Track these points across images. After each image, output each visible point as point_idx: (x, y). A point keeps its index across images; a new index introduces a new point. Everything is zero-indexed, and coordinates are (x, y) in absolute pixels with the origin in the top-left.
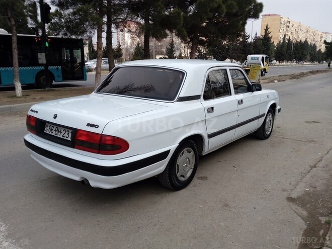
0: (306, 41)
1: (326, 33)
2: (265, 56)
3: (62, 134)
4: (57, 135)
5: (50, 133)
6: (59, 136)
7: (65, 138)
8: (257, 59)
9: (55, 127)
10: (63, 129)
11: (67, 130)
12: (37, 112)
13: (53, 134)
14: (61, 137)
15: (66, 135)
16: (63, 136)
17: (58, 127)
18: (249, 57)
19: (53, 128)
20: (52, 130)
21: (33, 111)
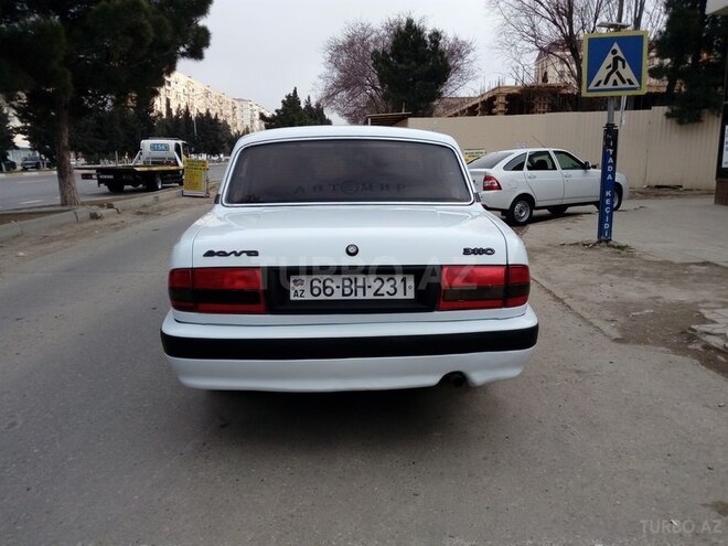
0: (208, 114)
1: (239, 100)
2: (180, 142)
3: (370, 291)
4: (352, 297)
5: (323, 297)
6: (360, 297)
7: (387, 297)
8: (163, 147)
9: (337, 278)
10: (371, 277)
12: (255, 253)
13: (337, 296)
14: (370, 297)
15: (387, 289)
16: (376, 295)
17: (352, 277)
18: (146, 144)
19: (328, 283)
20: (325, 288)
21: (223, 254)
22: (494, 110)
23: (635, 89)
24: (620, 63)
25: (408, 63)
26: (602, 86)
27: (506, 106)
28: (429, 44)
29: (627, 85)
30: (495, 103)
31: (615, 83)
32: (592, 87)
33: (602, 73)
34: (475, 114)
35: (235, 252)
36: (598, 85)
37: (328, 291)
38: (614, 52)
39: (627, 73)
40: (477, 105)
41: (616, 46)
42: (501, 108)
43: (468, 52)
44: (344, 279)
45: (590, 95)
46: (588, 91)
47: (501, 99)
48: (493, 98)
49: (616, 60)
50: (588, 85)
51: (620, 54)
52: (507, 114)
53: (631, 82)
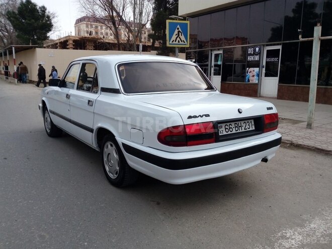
3: (243, 128)
4: (238, 131)
5: (229, 133)
6: (241, 131)
7: (248, 130)
9: (233, 124)
10: (242, 122)
11: (246, 121)
12: (207, 116)
13: (234, 131)
14: (243, 130)
15: (247, 126)
16: (245, 129)
17: (237, 123)
19: (230, 126)
20: (230, 128)
21: (195, 117)
22: (68, 47)
23: (185, 44)
24: (180, 33)
25: (30, 20)
26: (174, 42)
27: (74, 45)
28: (40, 11)
29: (183, 43)
30: (68, 43)
31: (179, 42)
32: (171, 42)
33: (174, 37)
34: (56, 48)
35: (200, 116)
36: (173, 42)
37: (231, 130)
38: (178, 29)
39: (183, 38)
40: (57, 44)
41: (178, 27)
42: (71, 46)
43: (54, 17)
44: (235, 124)
45: (170, 46)
46: (170, 44)
47: (71, 42)
48: (67, 41)
49: (179, 32)
50: (169, 41)
51: (180, 30)
52: (74, 49)
53: (184, 42)
